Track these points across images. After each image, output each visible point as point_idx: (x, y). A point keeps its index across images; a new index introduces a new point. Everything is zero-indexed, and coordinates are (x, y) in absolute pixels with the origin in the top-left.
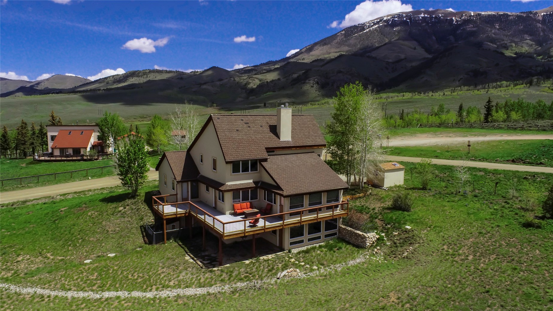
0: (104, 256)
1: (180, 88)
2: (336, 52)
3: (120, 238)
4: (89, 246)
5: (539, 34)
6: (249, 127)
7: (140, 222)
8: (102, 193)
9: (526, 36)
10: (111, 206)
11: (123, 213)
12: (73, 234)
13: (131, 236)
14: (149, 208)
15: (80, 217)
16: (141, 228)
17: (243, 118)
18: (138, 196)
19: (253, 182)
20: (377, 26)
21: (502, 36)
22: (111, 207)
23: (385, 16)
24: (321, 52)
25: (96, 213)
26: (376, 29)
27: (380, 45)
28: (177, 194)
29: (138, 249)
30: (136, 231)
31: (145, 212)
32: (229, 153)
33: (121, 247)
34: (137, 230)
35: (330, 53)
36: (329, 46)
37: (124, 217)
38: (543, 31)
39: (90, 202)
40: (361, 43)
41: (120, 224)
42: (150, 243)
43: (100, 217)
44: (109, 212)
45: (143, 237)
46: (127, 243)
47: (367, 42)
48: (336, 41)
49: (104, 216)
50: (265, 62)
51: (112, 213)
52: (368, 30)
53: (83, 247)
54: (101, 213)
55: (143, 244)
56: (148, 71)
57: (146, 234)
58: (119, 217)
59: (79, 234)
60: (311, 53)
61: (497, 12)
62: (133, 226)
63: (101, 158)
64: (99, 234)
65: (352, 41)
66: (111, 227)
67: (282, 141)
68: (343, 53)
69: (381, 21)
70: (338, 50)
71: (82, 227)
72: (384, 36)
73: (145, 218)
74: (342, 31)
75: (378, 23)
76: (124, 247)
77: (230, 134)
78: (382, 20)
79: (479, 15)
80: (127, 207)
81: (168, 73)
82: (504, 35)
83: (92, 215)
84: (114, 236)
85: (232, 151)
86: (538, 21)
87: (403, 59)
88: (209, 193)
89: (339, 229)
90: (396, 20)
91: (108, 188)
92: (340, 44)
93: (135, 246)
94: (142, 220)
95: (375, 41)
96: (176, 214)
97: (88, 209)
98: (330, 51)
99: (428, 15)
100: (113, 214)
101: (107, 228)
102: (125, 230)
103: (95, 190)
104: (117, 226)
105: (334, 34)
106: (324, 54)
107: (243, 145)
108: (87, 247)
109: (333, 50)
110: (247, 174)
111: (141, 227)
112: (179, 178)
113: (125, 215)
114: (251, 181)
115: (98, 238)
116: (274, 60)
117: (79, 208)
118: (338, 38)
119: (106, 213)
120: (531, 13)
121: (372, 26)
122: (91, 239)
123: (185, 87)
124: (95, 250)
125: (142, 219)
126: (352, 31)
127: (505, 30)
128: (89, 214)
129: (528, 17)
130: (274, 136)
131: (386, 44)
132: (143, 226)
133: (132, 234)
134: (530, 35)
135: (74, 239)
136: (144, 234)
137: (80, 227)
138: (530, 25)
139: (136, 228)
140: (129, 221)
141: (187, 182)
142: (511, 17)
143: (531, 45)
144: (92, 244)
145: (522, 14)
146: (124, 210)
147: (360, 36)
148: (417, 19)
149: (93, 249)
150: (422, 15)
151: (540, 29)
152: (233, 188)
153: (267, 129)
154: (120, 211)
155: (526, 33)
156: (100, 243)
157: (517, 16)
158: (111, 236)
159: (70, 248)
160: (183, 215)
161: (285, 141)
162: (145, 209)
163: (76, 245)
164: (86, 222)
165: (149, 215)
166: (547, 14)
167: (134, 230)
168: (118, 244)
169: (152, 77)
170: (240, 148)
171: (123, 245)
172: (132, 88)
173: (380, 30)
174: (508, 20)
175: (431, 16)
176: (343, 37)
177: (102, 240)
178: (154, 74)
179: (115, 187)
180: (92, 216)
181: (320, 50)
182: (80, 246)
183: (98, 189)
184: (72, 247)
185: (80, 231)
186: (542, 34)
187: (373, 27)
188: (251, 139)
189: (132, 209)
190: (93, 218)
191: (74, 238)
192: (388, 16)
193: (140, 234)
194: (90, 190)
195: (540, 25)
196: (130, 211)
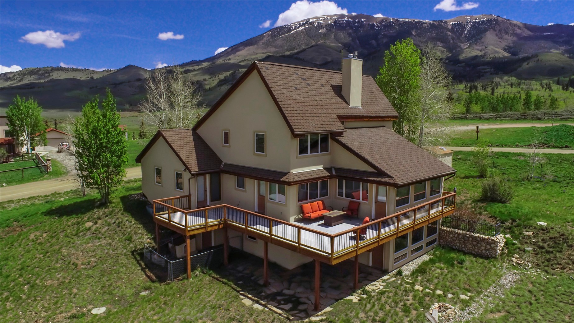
0: (84, 315)
1: (91, 88)
2: (263, 53)
3: (103, 275)
4: (48, 297)
5: (450, 41)
6: (308, 84)
7: (129, 244)
8: (33, 204)
9: (439, 43)
10: (67, 221)
11: (96, 231)
12: (8, 276)
13: (121, 269)
14: (136, 220)
15: (15, 244)
16: (133, 254)
17: (297, 72)
18: (111, 203)
19: (324, 169)
20: (303, 28)
21: (418, 42)
22: (69, 223)
23: (310, 19)
24: (248, 52)
25: (45, 235)
26: (302, 31)
27: (307, 47)
28: (189, 196)
29: (143, 293)
30: (126, 261)
31: (132, 228)
32: (296, 121)
33: (110, 293)
34: (127, 259)
35: (257, 54)
36: (256, 46)
37: (99, 239)
38: (453, 39)
39: (25, 217)
40: (288, 44)
41: (94, 251)
42: (162, 279)
43: (54, 240)
44: (69, 231)
45: (143, 269)
46: (119, 284)
47: (294, 44)
48: (263, 41)
49: (61, 239)
50: (187, 62)
51: (74, 233)
52: (294, 31)
53: (36, 300)
54: (54, 235)
55: (149, 283)
56: (50, 69)
57: (146, 265)
58: (90, 239)
59: (21, 276)
60: (237, 53)
61: (414, 19)
62: (119, 252)
63: (12, 160)
64: (61, 271)
65: (279, 42)
66: (80, 258)
67: (352, 108)
68: (270, 54)
69: (306, 23)
70: (265, 51)
71: (24, 262)
72: (311, 38)
73: (134, 237)
74: (269, 31)
75: (304, 25)
76: (116, 290)
77: (288, 93)
78: (308, 22)
79: (398, 21)
80: (100, 221)
81: (75, 71)
82: (420, 41)
83: (37, 239)
84: (90, 272)
85: (299, 118)
86: (448, 30)
87: (330, 62)
88: (245, 191)
89: (439, 233)
90: (321, 23)
91: (41, 196)
92: (267, 44)
93: (135, 287)
94: (131, 241)
95: (301, 42)
96: (206, 226)
97: (25, 230)
98: (257, 52)
99: (351, 19)
100: (76, 235)
101: (73, 259)
102: (106, 260)
103: (19, 201)
104: (91, 254)
105: (260, 34)
106: (251, 55)
107: (309, 109)
108: (43, 299)
109: (260, 51)
110: (315, 156)
111: (132, 252)
112: (195, 169)
113: (100, 235)
114: (320, 167)
115: (61, 279)
116: (198, 60)
117: (7, 229)
118: (265, 39)
119: (64, 234)
120: (442, 21)
121: (298, 28)
122: (49, 283)
123: (97, 87)
124: (61, 304)
125: (130, 239)
126: (278, 32)
127: (420, 37)
128: (32, 237)
129: (439, 25)
130: (341, 100)
131: (312, 46)
132: (135, 251)
133: (122, 267)
134: (442, 42)
135: (14, 287)
136: (143, 265)
137: (19, 262)
138: (442, 33)
139: (125, 255)
140: (110, 244)
141: (204, 174)
142: (425, 25)
143: (443, 52)
144: (53, 292)
145: (435, 23)
146: (94, 227)
147: (287, 37)
148: (341, 22)
149: (57, 303)
150: (346, 19)
151: (450, 37)
152: (303, 178)
153: (331, 91)
154: (89, 229)
155: (439, 40)
156: (66, 288)
157: (430, 24)
158: (85, 272)
159: (8, 304)
160: (216, 228)
161: (355, 108)
162: (131, 222)
163: (21, 298)
164: (29, 251)
165: (140, 231)
166: (455, 24)
167: (123, 260)
168: (103, 287)
169: (55, 75)
170: (307, 115)
171: (112, 288)
172: (31, 88)
173: (306, 32)
174: (423, 27)
175: (354, 20)
176: (269, 38)
177: (70, 282)
178: (58, 72)
179: (52, 194)
180: (39, 241)
181: (247, 51)
182: (29, 298)
183: (24, 199)
184: (12, 302)
185: (22, 269)
186: (451, 42)
187: (300, 29)
188: (316, 102)
189: (109, 225)
190: (40, 244)
191: (13, 284)
192: (313, 18)
193: (135, 265)
194: (12, 201)
195: (450, 33)
196: (107, 228)
